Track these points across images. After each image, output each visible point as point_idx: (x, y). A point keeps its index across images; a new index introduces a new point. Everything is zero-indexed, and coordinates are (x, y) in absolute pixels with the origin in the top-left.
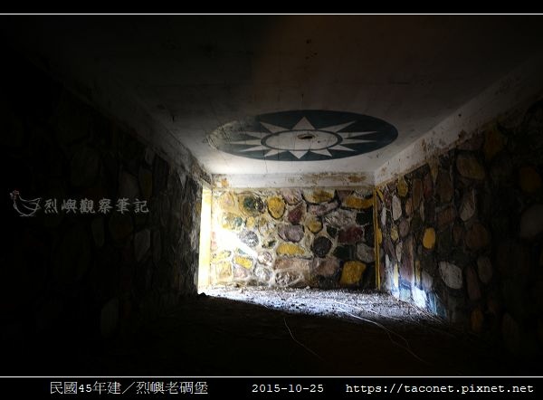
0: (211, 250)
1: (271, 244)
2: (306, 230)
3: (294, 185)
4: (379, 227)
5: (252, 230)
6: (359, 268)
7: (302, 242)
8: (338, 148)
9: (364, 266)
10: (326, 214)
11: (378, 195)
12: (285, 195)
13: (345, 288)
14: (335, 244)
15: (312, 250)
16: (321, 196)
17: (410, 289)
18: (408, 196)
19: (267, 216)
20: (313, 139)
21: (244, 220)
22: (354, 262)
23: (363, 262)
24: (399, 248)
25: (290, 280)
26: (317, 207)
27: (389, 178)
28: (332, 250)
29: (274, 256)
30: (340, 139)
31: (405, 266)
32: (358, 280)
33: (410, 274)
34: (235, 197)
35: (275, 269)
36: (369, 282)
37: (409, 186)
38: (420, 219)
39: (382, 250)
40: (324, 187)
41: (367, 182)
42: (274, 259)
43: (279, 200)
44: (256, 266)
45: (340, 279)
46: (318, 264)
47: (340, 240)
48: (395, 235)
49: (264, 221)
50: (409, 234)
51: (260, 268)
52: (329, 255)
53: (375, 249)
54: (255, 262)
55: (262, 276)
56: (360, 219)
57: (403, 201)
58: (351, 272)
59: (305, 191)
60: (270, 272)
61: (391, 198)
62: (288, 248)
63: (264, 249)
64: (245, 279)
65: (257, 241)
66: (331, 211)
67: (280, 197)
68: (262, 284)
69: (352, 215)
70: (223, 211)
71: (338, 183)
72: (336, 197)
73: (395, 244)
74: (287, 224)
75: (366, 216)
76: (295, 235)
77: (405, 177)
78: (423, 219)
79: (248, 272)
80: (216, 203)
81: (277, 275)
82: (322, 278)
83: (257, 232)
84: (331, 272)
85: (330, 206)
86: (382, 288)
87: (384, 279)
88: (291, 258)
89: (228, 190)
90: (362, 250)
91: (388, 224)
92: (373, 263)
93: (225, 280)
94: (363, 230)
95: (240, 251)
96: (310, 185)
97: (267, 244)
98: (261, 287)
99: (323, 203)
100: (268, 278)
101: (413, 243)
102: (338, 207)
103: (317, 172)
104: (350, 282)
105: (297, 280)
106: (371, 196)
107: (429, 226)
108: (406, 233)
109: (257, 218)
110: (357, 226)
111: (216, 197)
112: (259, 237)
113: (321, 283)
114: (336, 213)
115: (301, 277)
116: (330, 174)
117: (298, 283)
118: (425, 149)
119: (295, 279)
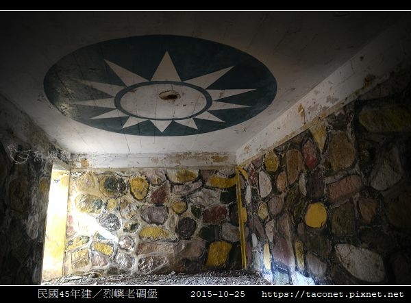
0: (67, 236)
1: (133, 227)
2: (170, 211)
3: (158, 165)
4: (243, 206)
5: (113, 213)
6: (224, 248)
7: (166, 224)
8: (206, 116)
9: (230, 246)
10: (190, 194)
11: (241, 174)
12: (149, 175)
13: (211, 271)
14: (200, 225)
15: (176, 231)
16: (185, 175)
17: (289, 273)
18: (280, 170)
19: (129, 198)
20: (178, 101)
21: (104, 202)
22: (219, 243)
23: (228, 242)
24: (270, 226)
25: (154, 265)
26: (181, 187)
27: (254, 154)
28: (197, 231)
29: (136, 240)
30: (209, 102)
31: (279, 246)
32: (224, 260)
33: (287, 256)
34: (95, 178)
35: (137, 254)
36: (235, 263)
37: (281, 159)
38: (300, 193)
39: (247, 229)
40: (188, 167)
41: (230, 161)
42: (137, 244)
43: (142, 181)
44: (116, 253)
45: (205, 262)
46: (183, 247)
47: (205, 221)
48: (263, 213)
49: (126, 203)
50: (282, 212)
51: (121, 254)
52: (194, 236)
53: (239, 228)
54: (116, 247)
55: (123, 263)
56: (224, 198)
57: (273, 177)
58: (218, 254)
59: (169, 171)
60: (132, 258)
61: (257, 175)
62: (151, 231)
63: (125, 233)
64: (105, 267)
65: (118, 224)
66: (195, 190)
67: (144, 177)
68: (123, 272)
69: (216, 194)
70: (83, 192)
71: (202, 163)
72: (200, 177)
73: (264, 222)
74: (150, 205)
75: (230, 195)
76: (158, 217)
77: (276, 151)
78: (305, 193)
79: (108, 259)
80: (74, 184)
81: (140, 261)
82: (187, 261)
83: (118, 215)
84: (197, 255)
85: (194, 186)
86: (249, 268)
87: (252, 259)
88: (154, 241)
89: (88, 171)
90: (227, 229)
91: (254, 202)
92: (239, 243)
93: (81, 270)
94: (228, 210)
95: (99, 236)
96: (174, 165)
97: (129, 227)
98: (122, 276)
99: (187, 183)
100: (130, 265)
101: (290, 222)
102: (202, 186)
103: (181, 151)
104: (217, 264)
105: (162, 265)
106: (234, 175)
107: (314, 201)
108: (278, 211)
109: (119, 200)
110: (222, 205)
111: (75, 178)
112: (121, 220)
113: (187, 266)
114: (200, 193)
115: (166, 262)
116: (193, 154)
117: (163, 269)
118: (303, 114)
119: (159, 264)
